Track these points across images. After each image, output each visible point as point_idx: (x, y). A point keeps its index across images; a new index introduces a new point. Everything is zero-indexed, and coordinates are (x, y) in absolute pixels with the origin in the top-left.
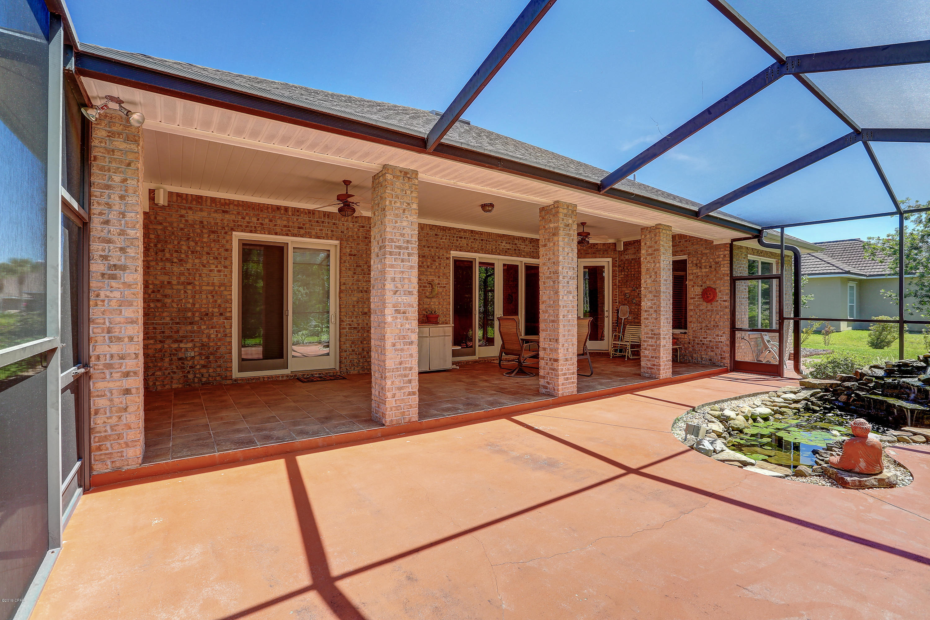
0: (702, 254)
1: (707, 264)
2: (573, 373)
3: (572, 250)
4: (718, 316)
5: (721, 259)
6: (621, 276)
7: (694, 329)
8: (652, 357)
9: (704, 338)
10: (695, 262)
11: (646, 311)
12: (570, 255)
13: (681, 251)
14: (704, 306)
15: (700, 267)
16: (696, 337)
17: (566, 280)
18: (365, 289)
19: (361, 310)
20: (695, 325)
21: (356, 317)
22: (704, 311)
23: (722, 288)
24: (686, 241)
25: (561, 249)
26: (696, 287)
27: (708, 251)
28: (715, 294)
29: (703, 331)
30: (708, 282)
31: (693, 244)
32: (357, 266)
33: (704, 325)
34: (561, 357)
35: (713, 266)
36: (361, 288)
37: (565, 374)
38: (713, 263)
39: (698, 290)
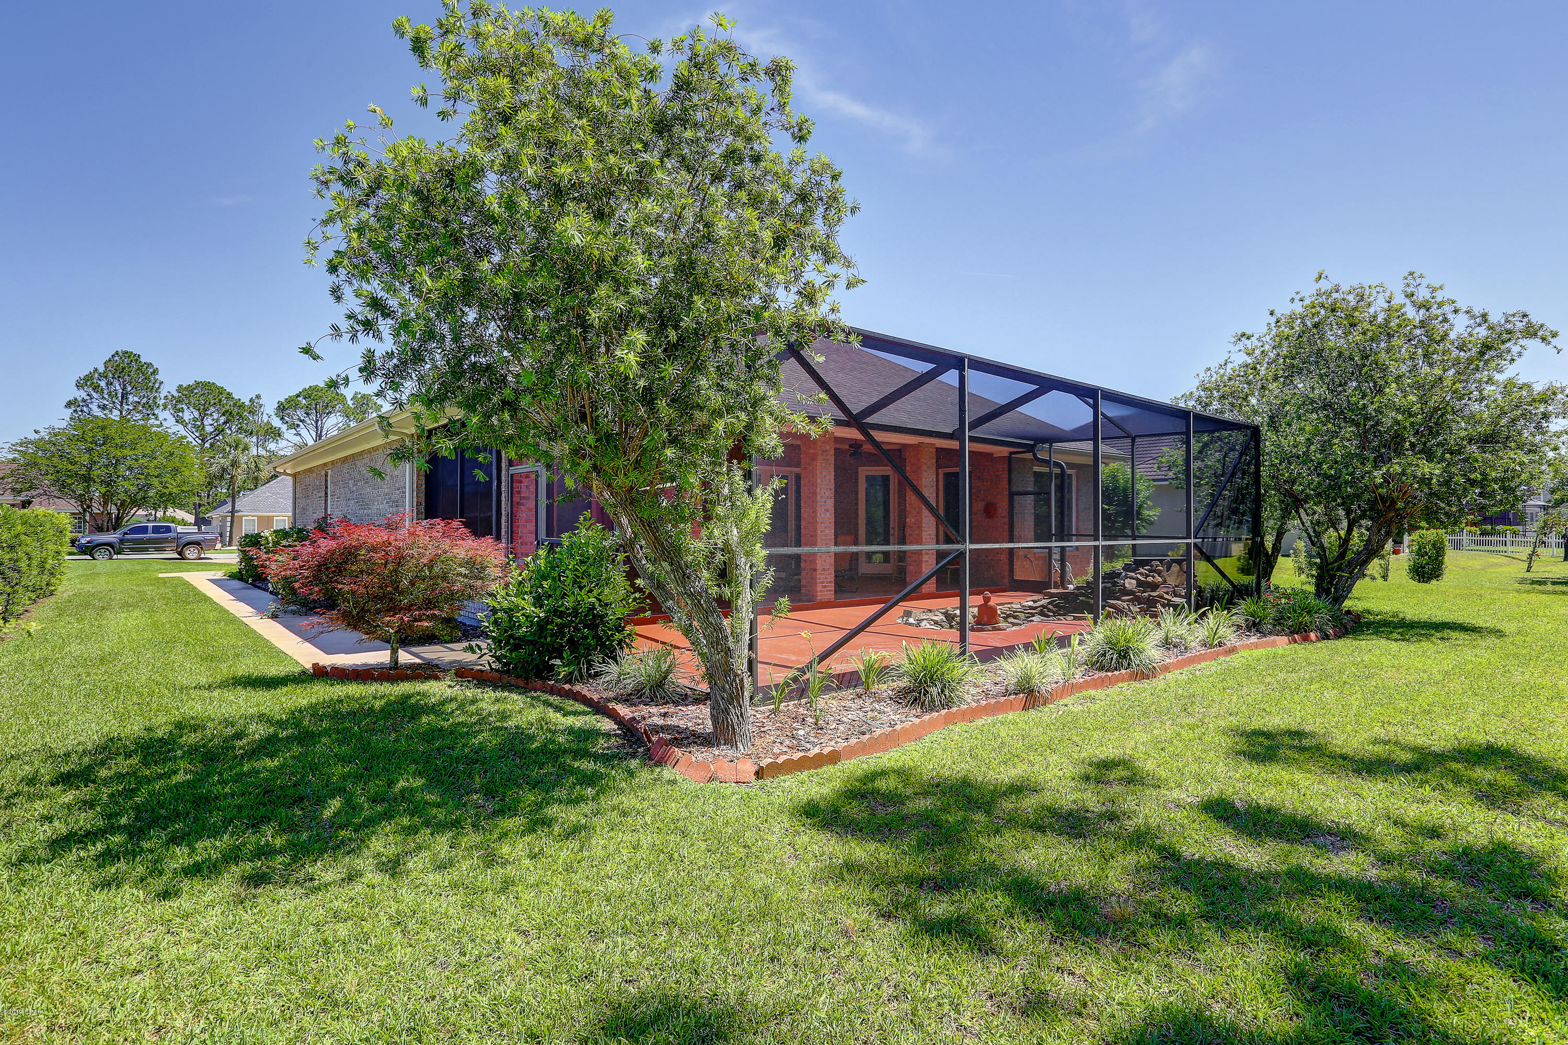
0: (985, 467)
1: (987, 478)
2: (831, 582)
3: (830, 473)
4: (998, 533)
5: (1000, 473)
9: (985, 556)
10: (978, 475)
12: (828, 477)
14: (986, 522)
15: (983, 481)
17: (823, 500)
22: (986, 528)
23: (1001, 504)
25: (818, 473)
26: (979, 502)
27: (989, 464)
28: (995, 510)
30: (988, 498)
34: (819, 567)
35: (993, 481)
37: (823, 582)
38: (993, 477)
39: (980, 505)
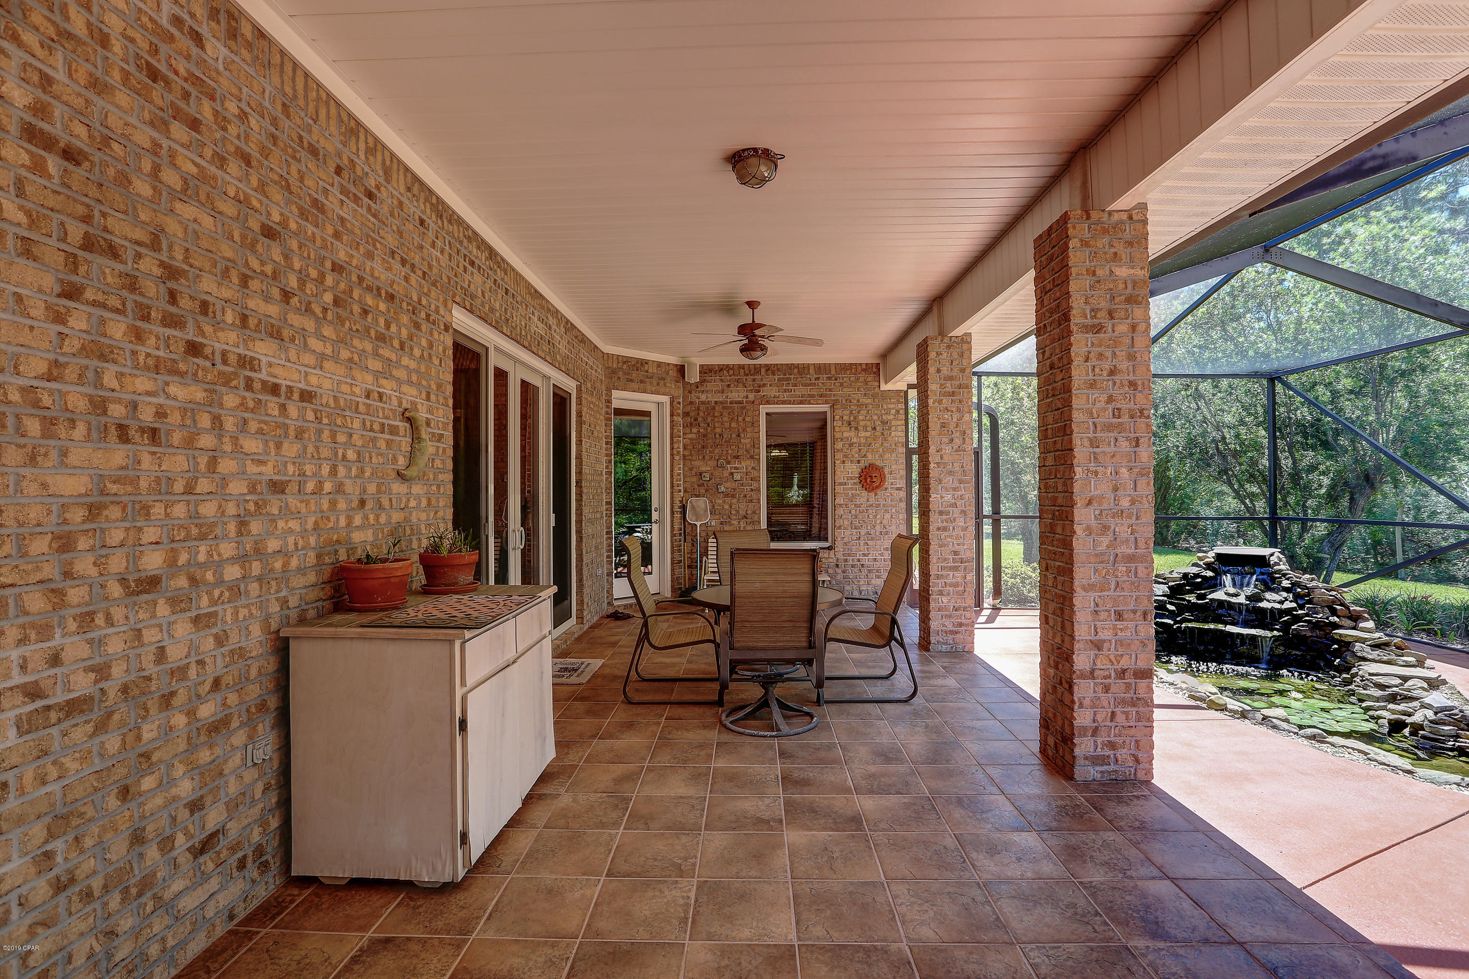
0: (860, 405)
1: (869, 423)
4: (888, 516)
5: (891, 417)
6: (690, 436)
7: (846, 540)
8: (956, 609)
9: (864, 555)
10: (846, 418)
11: (941, 513)
13: (821, 396)
14: (864, 497)
15: (857, 428)
16: (849, 555)
18: (147, 416)
19: (117, 563)
20: (848, 533)
21: (86, 620)
22: (863, 508)
23: (894, 467)
24: (829, 378)
26: (848, 464)
27: (869, 401)
28: (883, 479)
29: (862, 543)
30: (869, 455)
31: (841, 385)
32: (88, 244)
33: (863, 532)
35: (878, 428)
36: (117, 411)
38: (878, 423)
39: (853, 469)
